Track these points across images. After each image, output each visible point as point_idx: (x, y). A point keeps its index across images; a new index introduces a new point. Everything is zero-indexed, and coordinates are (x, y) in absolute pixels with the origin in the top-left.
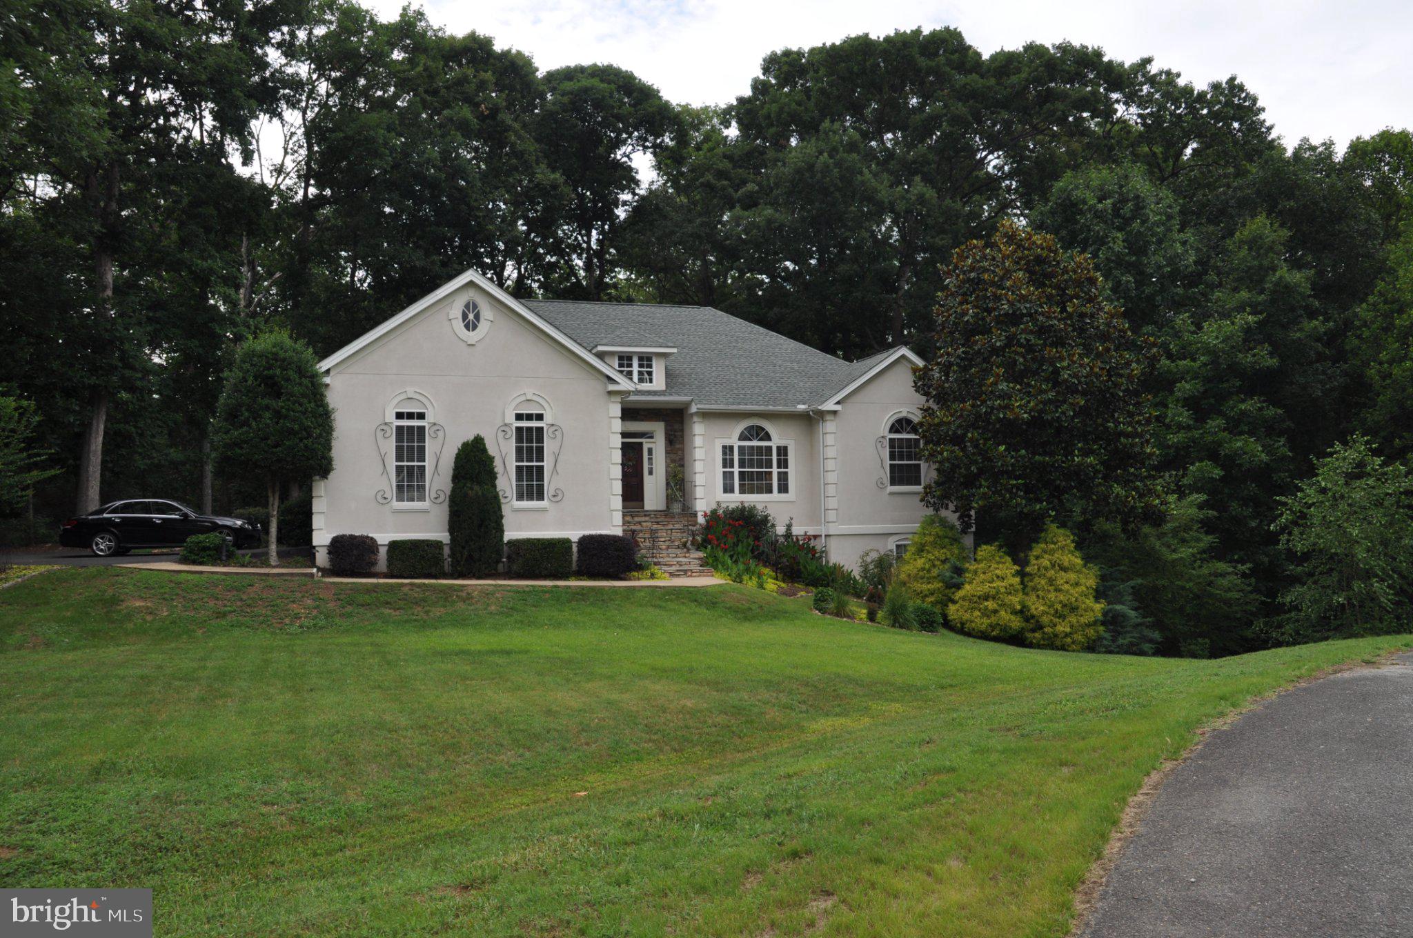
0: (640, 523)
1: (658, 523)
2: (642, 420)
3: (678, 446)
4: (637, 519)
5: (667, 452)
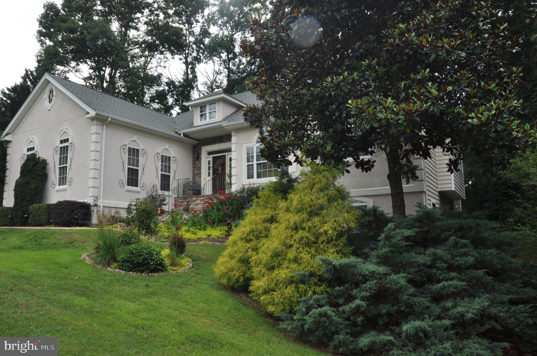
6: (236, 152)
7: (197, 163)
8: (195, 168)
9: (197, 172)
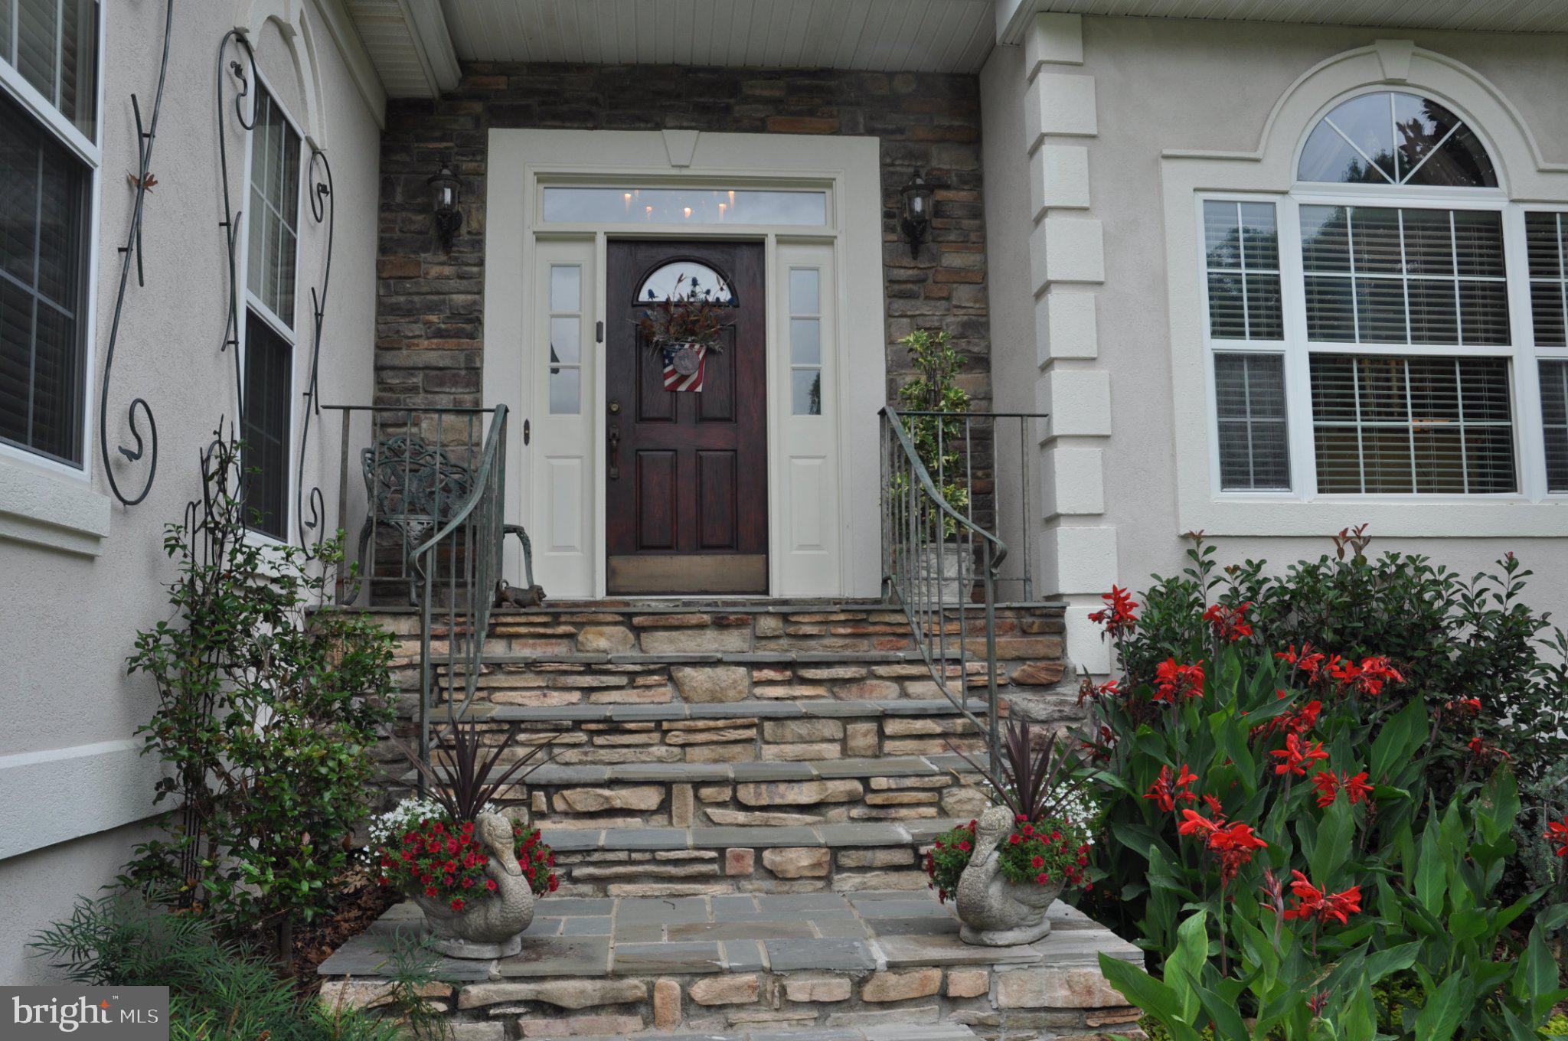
0: (667, 669)
1: (793, 670)
2: (760, 127)
3: (953, 260)
4: (663, 646)
5: (896, 291)
6: (1092, 225)
7: (436, 268)
8: (410, 312)
9: (429, 354)
